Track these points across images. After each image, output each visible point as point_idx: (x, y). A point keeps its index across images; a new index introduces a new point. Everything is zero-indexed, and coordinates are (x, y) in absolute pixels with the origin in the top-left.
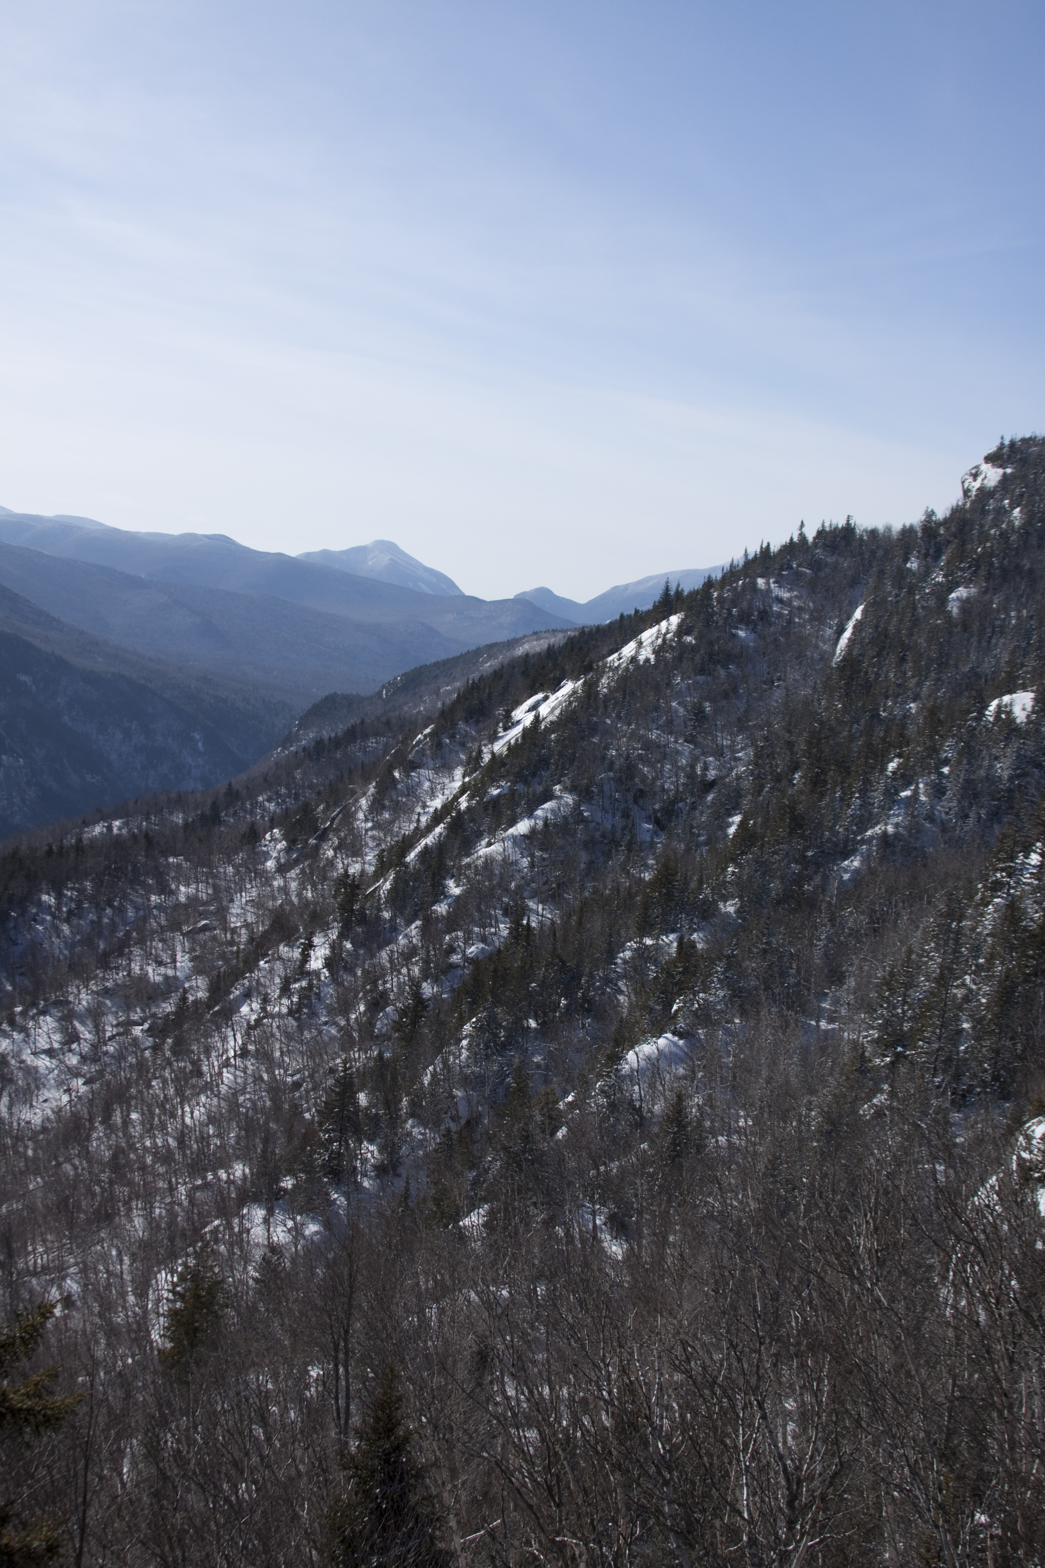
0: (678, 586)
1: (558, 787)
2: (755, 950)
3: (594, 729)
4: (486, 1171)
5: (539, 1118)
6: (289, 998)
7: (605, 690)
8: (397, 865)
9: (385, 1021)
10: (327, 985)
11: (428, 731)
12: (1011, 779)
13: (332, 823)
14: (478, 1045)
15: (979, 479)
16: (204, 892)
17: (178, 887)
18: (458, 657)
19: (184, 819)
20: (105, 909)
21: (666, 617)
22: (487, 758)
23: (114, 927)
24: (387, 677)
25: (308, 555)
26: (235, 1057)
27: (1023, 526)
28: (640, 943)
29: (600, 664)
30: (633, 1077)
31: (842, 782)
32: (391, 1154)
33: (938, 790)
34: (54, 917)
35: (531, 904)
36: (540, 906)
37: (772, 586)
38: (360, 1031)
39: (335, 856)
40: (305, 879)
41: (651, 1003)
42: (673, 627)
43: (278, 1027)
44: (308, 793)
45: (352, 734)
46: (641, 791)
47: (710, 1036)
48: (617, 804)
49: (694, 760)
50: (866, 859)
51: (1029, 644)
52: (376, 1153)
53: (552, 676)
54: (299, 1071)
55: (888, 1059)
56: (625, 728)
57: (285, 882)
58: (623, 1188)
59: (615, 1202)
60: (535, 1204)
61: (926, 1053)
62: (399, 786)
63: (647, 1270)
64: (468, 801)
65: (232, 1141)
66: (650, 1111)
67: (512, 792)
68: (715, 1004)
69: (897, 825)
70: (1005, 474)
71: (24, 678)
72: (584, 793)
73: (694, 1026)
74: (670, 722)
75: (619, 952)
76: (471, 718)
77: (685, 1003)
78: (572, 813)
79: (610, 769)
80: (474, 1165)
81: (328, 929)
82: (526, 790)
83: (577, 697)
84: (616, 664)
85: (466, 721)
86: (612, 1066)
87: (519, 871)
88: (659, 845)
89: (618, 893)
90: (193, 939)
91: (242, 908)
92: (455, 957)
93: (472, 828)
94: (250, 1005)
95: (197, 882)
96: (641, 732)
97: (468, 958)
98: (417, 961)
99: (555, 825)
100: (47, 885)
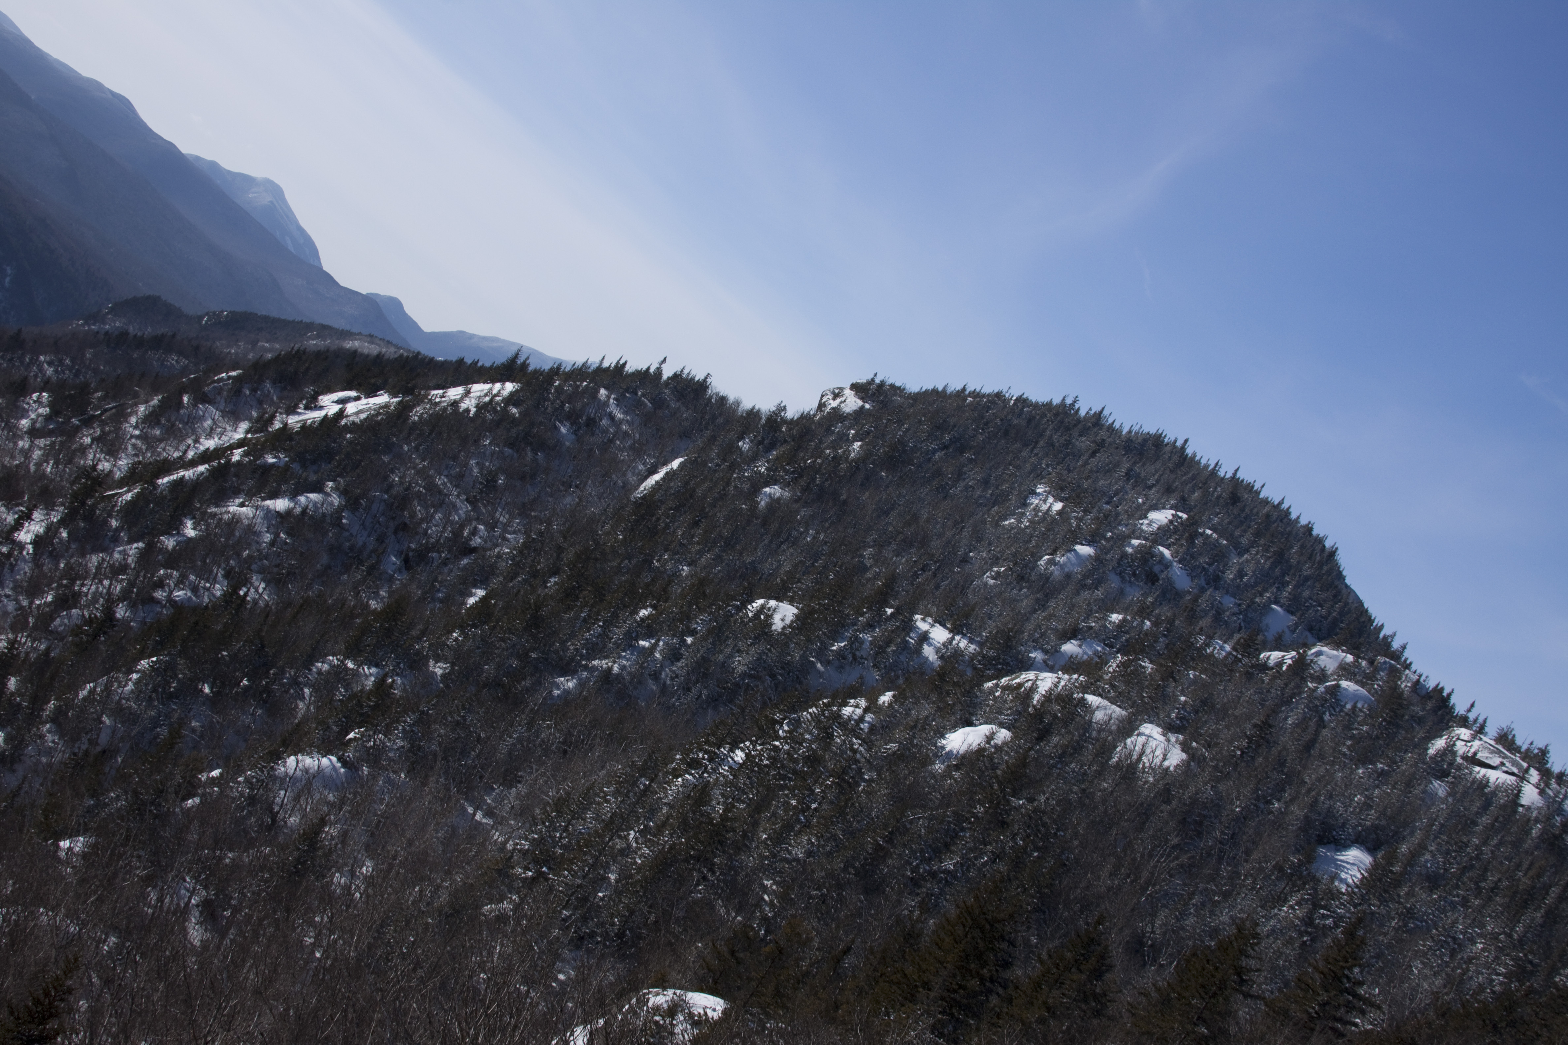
0: (528, 358)
1: (330, 484)
2: (450, 719)
3: (388, 448)
4: (104, 805)
5: (179, 779)
7: (416, 418)
8: (146, 482)
9: (66, 621)
10: (25, 561)
11: (234, 374)
12: (744, 675)
13: (102, 414)
14: (147, 685)
15: (838, 401)
21: (503, 380)
22: (277, 425)
24: (214, 307)
25: (198, 158)
27: (857, 461)
28: (342, 662)
29: (423, 392)
30: (284, 782)
31: (592, 606)
32: (15, 748)
33: (674, 655)
35: (255, 579)
36: (263, 585)
37: (611, 401)
38: (37, 618)
39: (90, 446)
40: (51, 453)
41: (330, 721)
42: (505, 393)
44: (89, 374)
45: (159, 343)
46: (405, 524)
47: (373, 777)
48: (377, 526)
49: (468, 521)
50: (582, 684)
51: (813, 564)
53: (373, 381)
55: (530, 874)
56: (418, 461)
57: (31, 446)
58: (230, 880)
59: (216, 890)
60: (139, 857)
61: (566, 884)
62: (182, 412)
64: (242, 456)
66: (284, 820)
67: (287, 467)
68: (391, 749)
69: (623, 668)
70: (863, 407)
72: (352, 501)
73: (360, 760)
74: (461, 476)
75: (318, 662)
76: (280, 382)
77: (363, 736)
78: (332, 513)
79: (387, 492)
80: (94, 795)
81: (53, 510)
82: (300, 472)
83: (387, 412)
84: (437, 400)
85: (274, 383)
86: (269, 763)
87: (258, 543)
88: (398, 582)
89: (342, 607)
92: (160, 593)
93: (233, 482)
96: (431, 472)
97: (172, 600)
98: (122, 580)
99: (311, 517)
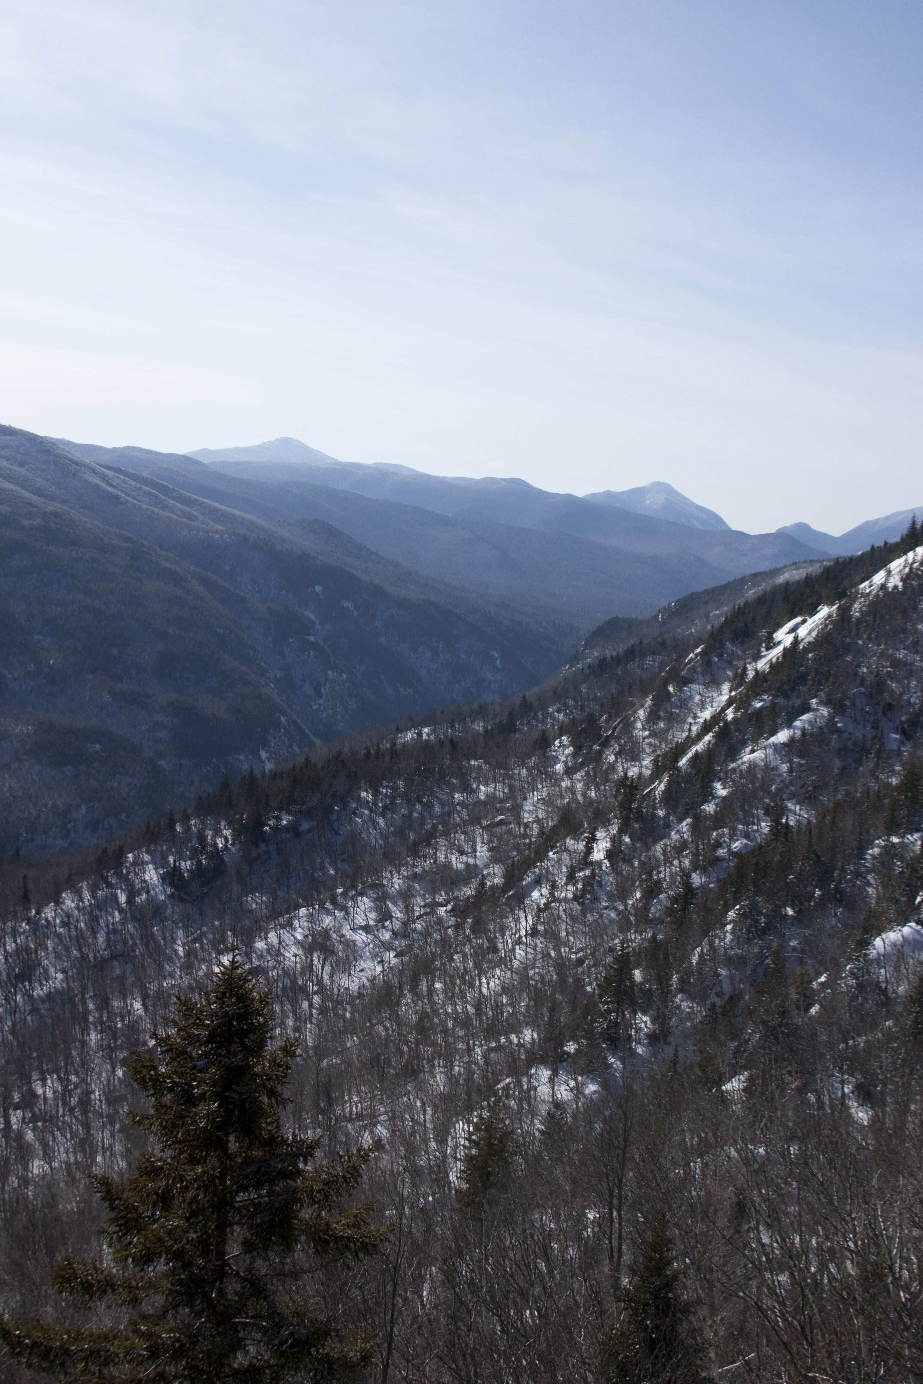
1: (814, 701)
3: (847, 649)
4: (747, 1042)
5: (794, 996)
6: (574, 885)
7: (857, 614)
8: (671, 769)
9: (659, 907)
10: (608, 874)
11: (699, 650)
13: (613, 732)
14: (741, 930)
16: (501, 790)
17: (478, 787)
18: (725, 585)
19: (484, 727)
20: (415, 805)
21: (913, 549)
22: (751, 674)
23: (422, 820)
24: (663, 603)
25: (594, 495)
26: (526, 936)
28: (888, 840)
29: (853, 590)
30: (880, 961)
32: (662, 1024)
34: (371, 811)
35: (790, 805)
36: (798, 807)
38: (636, 915)
39: (616, 761)
40: (589, 781)
41: (897, 895)
42: (919, 558)
43: (564, 910)
44: (592, 705)
45: (631, 653)
46: (889, 704)
48: (867, 716)
52: (649, 1023)
53: (809, 601)
54: (581, 950)
56: (875, 648)
57: (572, 783)
58: (869, 1061)
59: (862, 1073)
60: (789, 1072)
62: (673, 699)
63: (890, 1135)
64: (734, 713)
65: (523, 1010)
66: (894, 992)
67: (774, 705)
71: (346, 604)
72: (838, 706)
74: (916, 642)
75: (868, 849)
76: (737, 639)
78: (827, 724)
79: (862, 685)
80: (734, 1037)
81: (610, 825)
82: (786, 703)
83: (832, 621)
84: (867, 591)
85: (733, 642)
86: (861, 951)
87: (779, 775)
88: (905, 753)
89: (868, 796)
90: (491, 832)
91: (534, 806)
92: (721, 851)
93: (737, 737)
94: (540, 891)
95: (495, 782)
96: (890, 652)
97: (733, 852)
98: (687, 854)
99: (812, 735)
100: (365, 783)
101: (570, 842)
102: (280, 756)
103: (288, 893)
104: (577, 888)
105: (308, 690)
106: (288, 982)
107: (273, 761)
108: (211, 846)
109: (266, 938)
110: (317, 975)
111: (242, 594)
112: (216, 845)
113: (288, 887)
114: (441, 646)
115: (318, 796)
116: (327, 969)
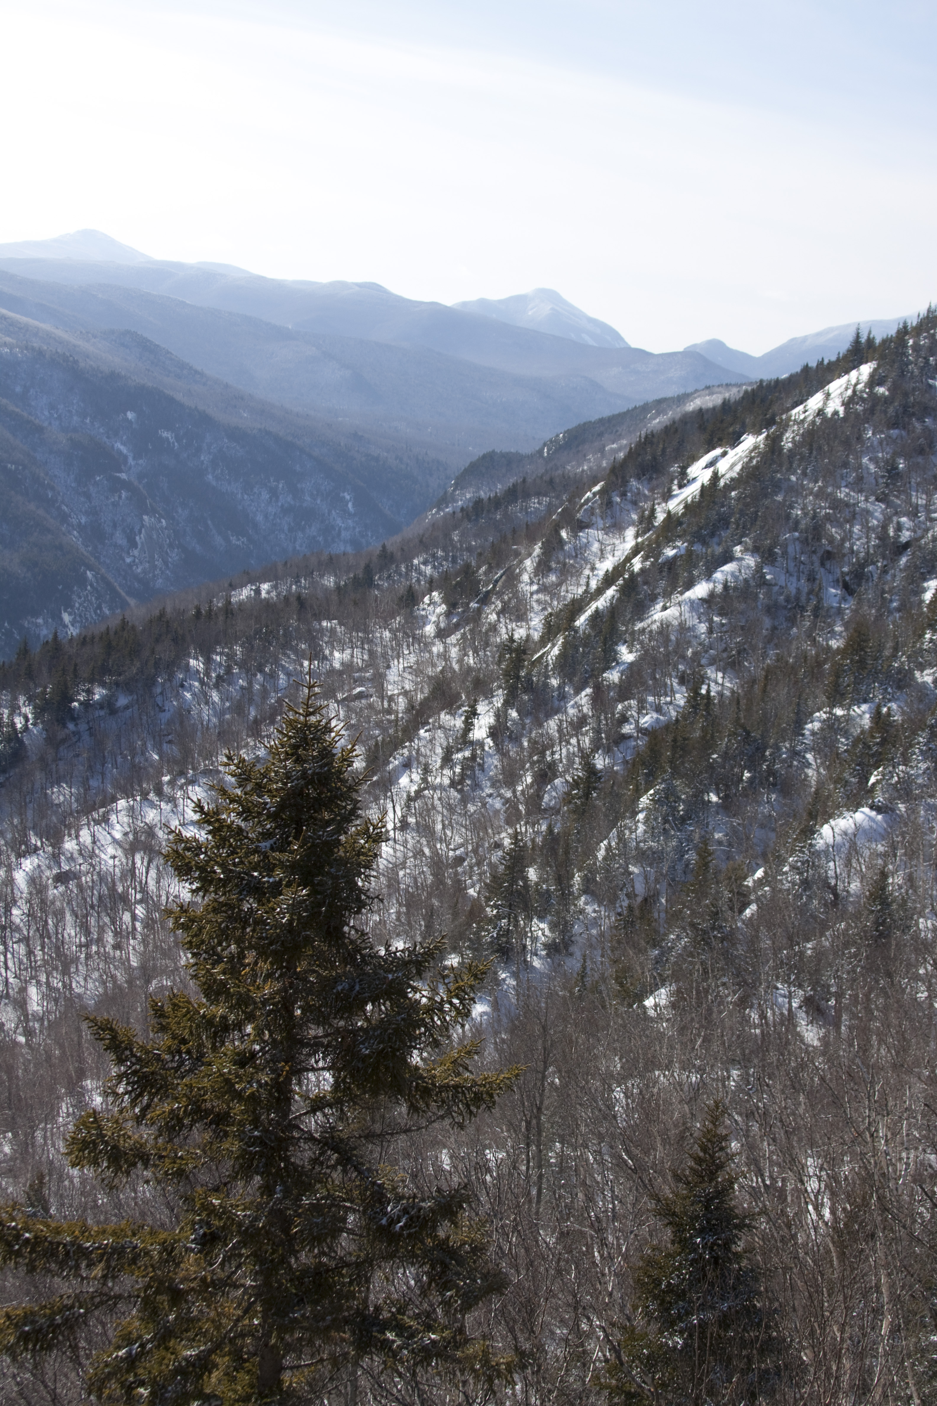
0: (870, 333)
1: (738, 548)
3: (777, 486)
4: (669, 950)
5: (726, 894)
6: (451, 768)
7: (790, 445)
8: (566, 630)
9: (554, 794)
10: (491, 756)
11: (597, 488)
13: (494, 586)
14: (656, 819)
16: (360, 657)
17: (331, 653)
18: (624, 413)
19: (335, 583)
20: (255, 675)
21: (856, 367)
22: (661, 517)
23: (265, 693)
24: (548, 435)
25: (464, 304)
26: (394, 829)
28: (830, 713)
29: (784, 417)
30: (829, 852)
32: (563, 932)
34: (202, 683)
35: (710, 672)
36: (720, 674)
38: (526, 804)
39: (498, 621)
40: (464, 646)
41: (846, 775)
42: (865, 378)
43: (440, 799)
44: (466, 555)
45: (513, 494)
46: (828, 552)
47: (912, 811)
48: (802, 566)
49: (888, 519)
52: (547, 932)
53: (731, 430)
54: (462, 845)
56: (811, 485)
57: (445, 647)
58: (821, 969)
59: (811, 985)
60: (724, 984)
62: (566, 548)
64: (642, 562)
65: (394, 916)
66: (845, 890)
67: (689, 553)
68: (918, 776)
71: (165, 434)
72: (767, 555)
73: (891, 800)
74: (860, 479)
75: (806, 723)
76: (644, 475)
77: (883, 775)
78: (753, 576)
79: (795, 529)
80: (655, 944)
81: (493, 696)
82: (704, 550)
83: (759, 452)
84: (802, 417)
85: (638, 479)
86: (805, 841)
87: (696, 637)
88: (847, 611)
89: (805, 661)
90: (348, 706)
91: (399, 675)
92: (628, 727)
93: (646, 591)
94: (410, 776)
95: (352, 647)
96: (829, 490)
97: (642, 729)
98: (587, 731)
99: (735, 588)
100: (195, 649)
101: (445, 717)
102: (87, 619)
103: (103, 782)
104: (454, 773)
105: (120, 539)
106: (105, 890)
107: (78, 625)
108: (8, 726)
109: (77, 837)
110: (141, 882)
111: (37, 421)
112: (13, 725)
113: (103, 774)
114: (281, 486)
115: (138, 664)
116: (153, 873)
